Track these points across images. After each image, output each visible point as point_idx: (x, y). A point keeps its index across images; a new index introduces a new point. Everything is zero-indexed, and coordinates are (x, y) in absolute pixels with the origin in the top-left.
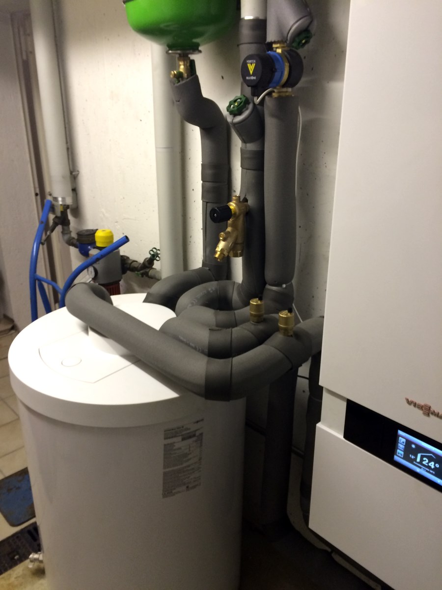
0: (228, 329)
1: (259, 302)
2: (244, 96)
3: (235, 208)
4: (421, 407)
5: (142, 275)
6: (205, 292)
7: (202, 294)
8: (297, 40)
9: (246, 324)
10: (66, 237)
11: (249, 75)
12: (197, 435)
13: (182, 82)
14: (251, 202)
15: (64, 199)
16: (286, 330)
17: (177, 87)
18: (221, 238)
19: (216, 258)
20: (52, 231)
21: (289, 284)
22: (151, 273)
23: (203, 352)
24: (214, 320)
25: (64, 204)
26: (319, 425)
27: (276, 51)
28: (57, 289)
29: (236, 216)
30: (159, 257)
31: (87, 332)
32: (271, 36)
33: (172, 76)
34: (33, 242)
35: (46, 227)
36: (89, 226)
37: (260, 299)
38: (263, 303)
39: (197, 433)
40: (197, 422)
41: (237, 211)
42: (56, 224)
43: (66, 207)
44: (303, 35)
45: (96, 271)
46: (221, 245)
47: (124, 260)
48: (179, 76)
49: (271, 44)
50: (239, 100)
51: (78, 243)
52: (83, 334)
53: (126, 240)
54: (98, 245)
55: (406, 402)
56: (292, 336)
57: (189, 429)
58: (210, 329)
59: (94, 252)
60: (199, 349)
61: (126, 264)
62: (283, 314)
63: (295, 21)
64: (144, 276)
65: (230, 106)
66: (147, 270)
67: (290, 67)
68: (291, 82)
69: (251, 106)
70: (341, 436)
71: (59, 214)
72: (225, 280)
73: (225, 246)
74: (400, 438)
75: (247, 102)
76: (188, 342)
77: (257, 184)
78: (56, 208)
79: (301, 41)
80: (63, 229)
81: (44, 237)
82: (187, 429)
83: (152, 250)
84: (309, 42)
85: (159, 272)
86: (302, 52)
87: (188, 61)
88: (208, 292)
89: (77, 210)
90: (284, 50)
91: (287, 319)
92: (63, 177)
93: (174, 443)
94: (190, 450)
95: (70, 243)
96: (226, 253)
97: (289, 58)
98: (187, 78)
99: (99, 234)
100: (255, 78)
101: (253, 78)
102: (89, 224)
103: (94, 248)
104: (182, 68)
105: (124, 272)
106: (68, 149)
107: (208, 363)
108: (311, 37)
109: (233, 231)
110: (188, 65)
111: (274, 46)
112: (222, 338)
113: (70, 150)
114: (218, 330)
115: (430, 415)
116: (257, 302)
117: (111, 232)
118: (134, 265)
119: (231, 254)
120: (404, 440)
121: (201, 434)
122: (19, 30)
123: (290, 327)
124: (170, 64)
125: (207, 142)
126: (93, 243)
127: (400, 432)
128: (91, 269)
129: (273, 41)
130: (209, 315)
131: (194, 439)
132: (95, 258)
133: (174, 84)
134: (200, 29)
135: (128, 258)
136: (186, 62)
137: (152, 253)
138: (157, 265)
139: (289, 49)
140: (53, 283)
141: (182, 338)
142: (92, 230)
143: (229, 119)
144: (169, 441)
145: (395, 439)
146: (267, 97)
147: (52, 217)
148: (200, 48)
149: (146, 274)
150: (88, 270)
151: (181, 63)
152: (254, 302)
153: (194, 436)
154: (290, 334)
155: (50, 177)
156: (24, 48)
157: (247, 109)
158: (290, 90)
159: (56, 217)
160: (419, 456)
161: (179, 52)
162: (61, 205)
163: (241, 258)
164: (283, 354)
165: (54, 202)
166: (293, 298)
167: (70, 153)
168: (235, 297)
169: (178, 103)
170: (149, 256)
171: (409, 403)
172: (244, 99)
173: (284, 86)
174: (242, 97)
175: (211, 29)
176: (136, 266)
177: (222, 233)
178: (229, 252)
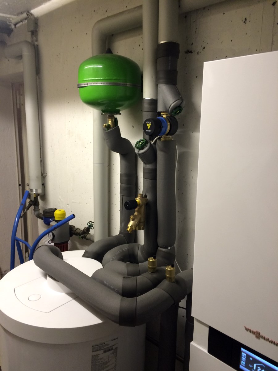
0: (134, 277)
1: (154, 260)
2: (145, 139)
3: (139, 201)
4: (254, 333)
5: (82, 238)
6: (121, 251)
7: (119, 252)
8: (174, 111)
9: (146, 273)
10: (36, 213)
11: (148, 129)
12: (113, 349)
13: (110, 130)
14: (149, 197)
15: (36, 190)
16: (170, 278)
17: (107, 132)
18: (131, 219)
19: (128, 231)
20: (28, 209)
21: (172, 247)
22: (88, 236)
23: (118, 293)
24: (126, 270)
25: (36, 193)
26: (192, 343)
27: (163, 116)
28: (28, 246)
29: (140, 206)
30: (93, 227)
31: (46, 278)
32: (160, 109)
33: (104, 127)
34: (16, 216)
35: (24, 208)
36: (51, 206)
37: (155, 258)
38: (156, 260)
39: (114, 347)
40: (114, 340)
41: (141, 203)
42: (30, 205)
43: (37, 195)
44: (178, 108)
45: (54, 235)
46: (131, 223)
47: (72, 228)
48: (108, 127)
49: (160, 112)
50: (142, 141)
51: (43, 217)
52: (43, 278)
53: (73, 216)
54: (56, 219)
55: (245, 330)
56: (174, 282)
57: (109, 345)
58: (123, 277)
59: (53, 223)
60: (116, 290)
61: (73, 230)
62: (169, 268)
63: (172, 102)
64: (84, 238)
65: (137, 144)
66: (86, 235)
67: (171, 125)
68: (171, 133)
69: (149, 145)
70: (206, 351)
71: (33, 199)
72: (133, 243)
73: (133, 224)
74: (243, 353)
75: (146, 142)
76: (109, 285)
77: (153, 187)
78: (31, 195)
79: (177, 112)
80: (35, 208)
81: (22, 213)
82: (107, 345)
83: (89, 223)
84: (181, 112)
85: (93, 236)
86: (177, 117)
87: (114, 119)
88: (123, 251)
89: (44, 196)
90: (167, 116)
91: (170, 271)
92: (37, 177)
93: (99, 354)
94: (109, 359)
95: (39, 216)
96: (134, 228)
97: (170, 120)
98: (113, 128)
99: (57, 212)
100: (151, 131)
101: (149, 131)
102: (51, 205)
103: (53, 221)
104: (110, 122)
105: (71, 235)
106: (41, 161)
107: (122, 300)
108: (182, 110)
109: (138, 215)
110: (113, 121)
111: (162, 114)
112: (131, 283)
113: (42, 162)
114: (128, 278)
115: (260, 338)
116: (152, 260)
117: (64, 211)
118: (78, 231)
119: (137, 228)
120: (245, 355)
121: (116, 348)
122: (16, 92)
123: (173, 276)
124: (104, 120)
125: (124, 162)
126: (53, 217)
127: (243, 349)
128: (51, 234)
129: (161, 111)
130: (123, 267)
131: (111, 351)
132: (53, 227)
133: (105, 131)
134: (120, 103)
135: (74, 227)
136: (112, 119)
137: (89, 224)
138: (91, 232)
139: (170, 115)
140: (26, 243)
141: (106, 283)
142: (53, 209)
143: (136, 151)
144: (95, 353)
145: (239, 353)
146: (158, 140)
147: (28, 201)
148: (120, 112)
149: (85, 237)
150: (48, 235)
151: (110, 120)
152: (151, 259)
153: (112, 349)
154: (173, 281)
155: (29, 176)
156: (18, 102)
157: (147, 146)
158: (171, 137)
159: (31, 201)
160: (255, 365)
161: (108, 114)
162: (35, 193)
163: (143, 231)
164: (169, 294)
165: (30, 192)
166: (175, 256)
167: (42, 163)
168: (139, 254)
169: (107, 141)
170: (87, 226)
171: (247, 330)
172: (145, 141)
173: (168, 134)
174: (144, 139)
175: (127, 103)
176: (79, 232)
177: (132, 216)
178: (136, 227)
